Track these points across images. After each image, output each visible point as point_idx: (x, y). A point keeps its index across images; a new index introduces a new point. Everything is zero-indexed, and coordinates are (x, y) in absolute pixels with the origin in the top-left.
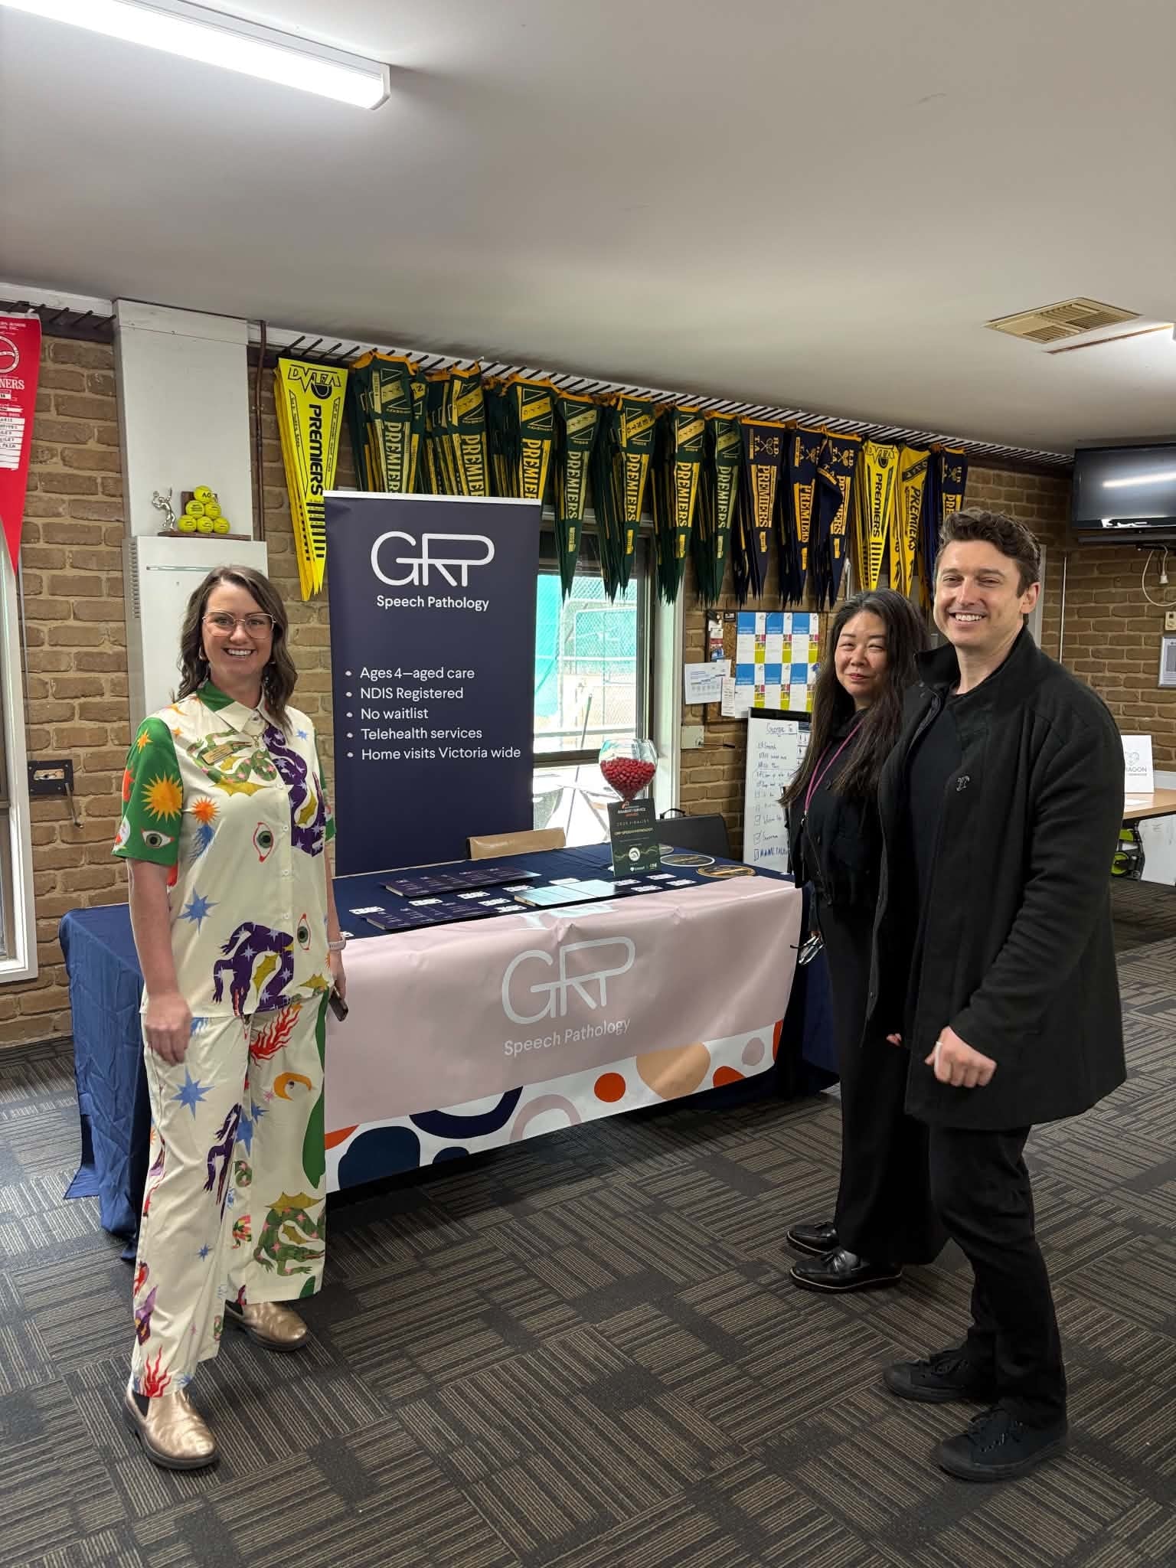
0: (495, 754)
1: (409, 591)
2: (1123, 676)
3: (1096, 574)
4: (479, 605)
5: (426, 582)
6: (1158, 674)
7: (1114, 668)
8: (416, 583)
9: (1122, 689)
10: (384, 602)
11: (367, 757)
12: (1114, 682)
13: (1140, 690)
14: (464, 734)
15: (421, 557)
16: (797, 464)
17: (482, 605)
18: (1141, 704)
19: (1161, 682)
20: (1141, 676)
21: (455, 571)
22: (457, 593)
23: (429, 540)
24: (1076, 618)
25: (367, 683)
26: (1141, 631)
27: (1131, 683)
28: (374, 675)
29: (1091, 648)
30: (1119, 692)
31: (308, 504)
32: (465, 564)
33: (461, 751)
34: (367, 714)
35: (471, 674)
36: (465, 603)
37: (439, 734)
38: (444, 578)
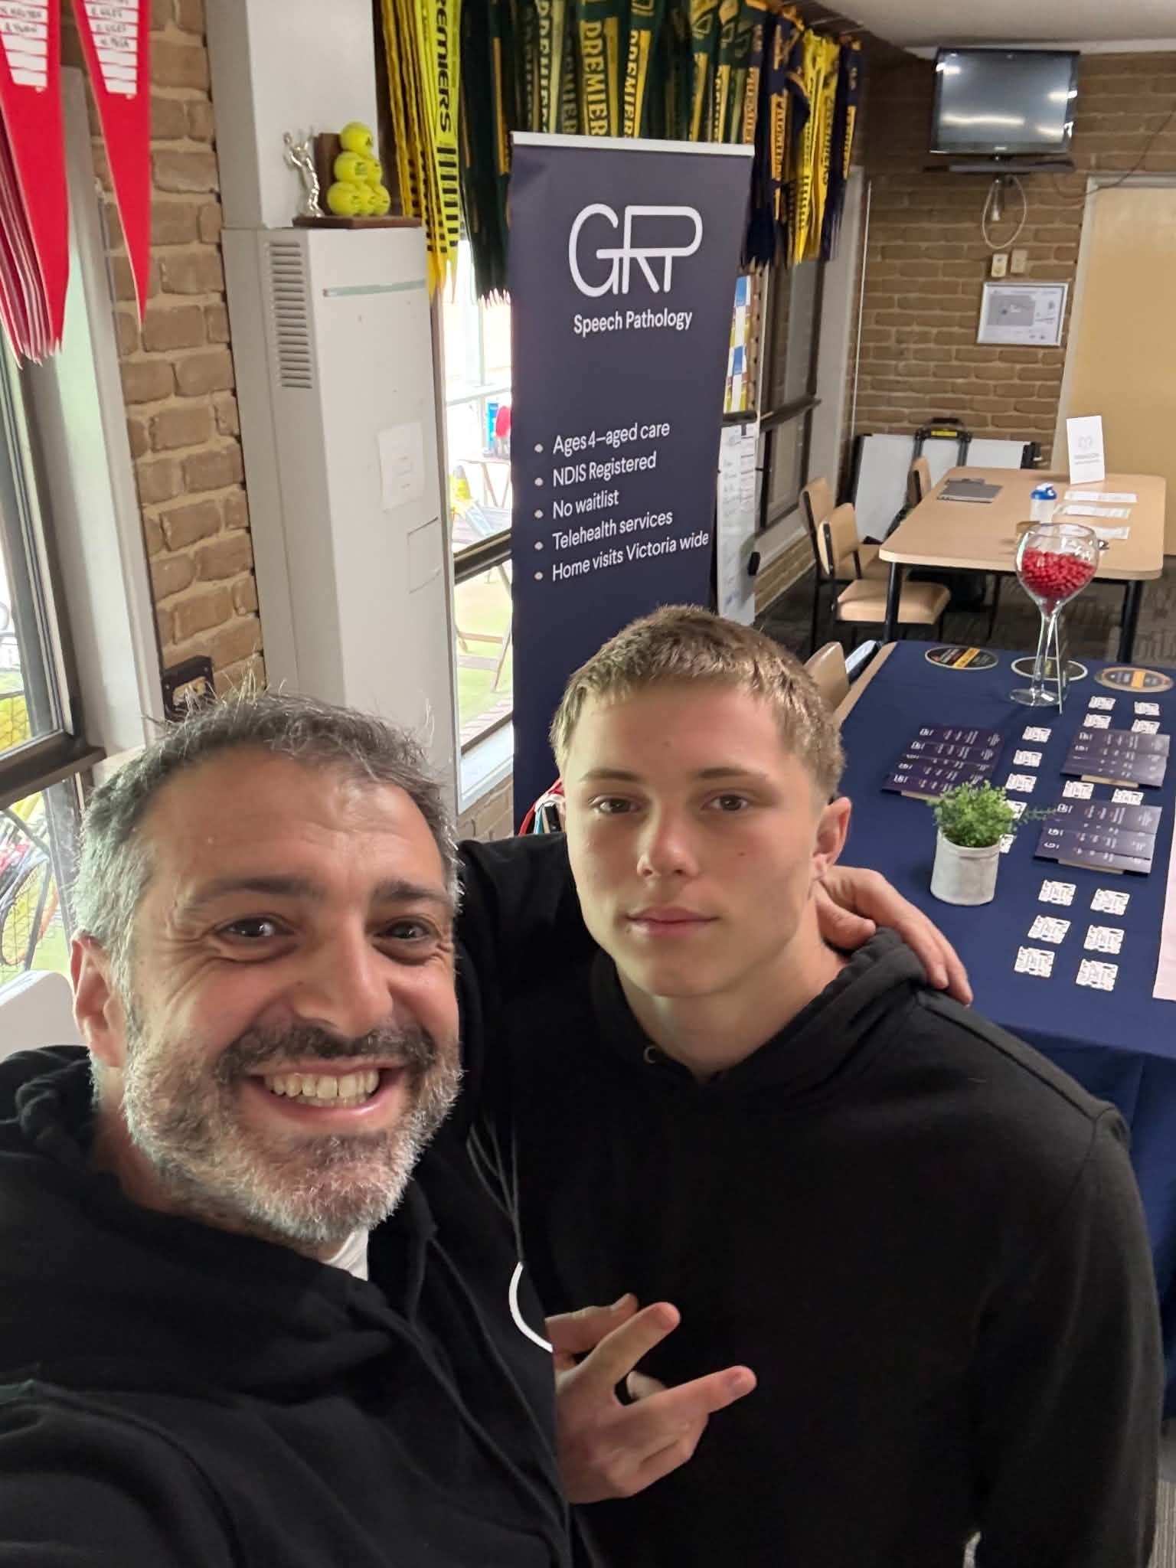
0: (685, 544)
1: (609, 305)
2: (934, 331)
3: (906, 203)
4: (681, 321)
5: (625, 290)
6: (977, 328)
7: (923, 322)
8: (615, 291)
9: (932, 345)
10: (584, 326)
11: (558, 575)
12: (924, 338)
13: (955, 347)
14: (655, 520)
15: (621, 246)
16: (776, 67)
17: (684, 321)
18: (955, 363)
19: (981, 338)
20: (956, 329)
21: (657, 264)
22: (659, 302)
23: (634, 218)
24: (879, 259)
25: (561, 461)
26: (957, 276)
27: (948, 339)
28: (567, 446)
29: (896, 296)
30: (930, 349)
31: (440, 150)
32: (669, 254)
33: (650, 545)
34: (561, 510)
35: (665, 429)
36: (665, 319)
37: (627, 526)
38: (646, 280)
